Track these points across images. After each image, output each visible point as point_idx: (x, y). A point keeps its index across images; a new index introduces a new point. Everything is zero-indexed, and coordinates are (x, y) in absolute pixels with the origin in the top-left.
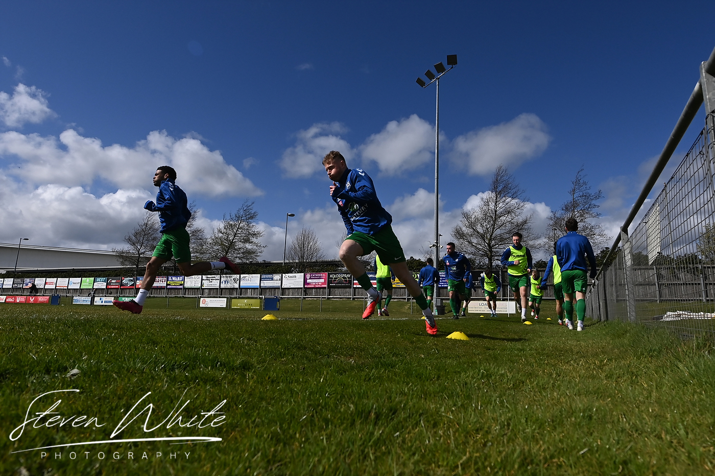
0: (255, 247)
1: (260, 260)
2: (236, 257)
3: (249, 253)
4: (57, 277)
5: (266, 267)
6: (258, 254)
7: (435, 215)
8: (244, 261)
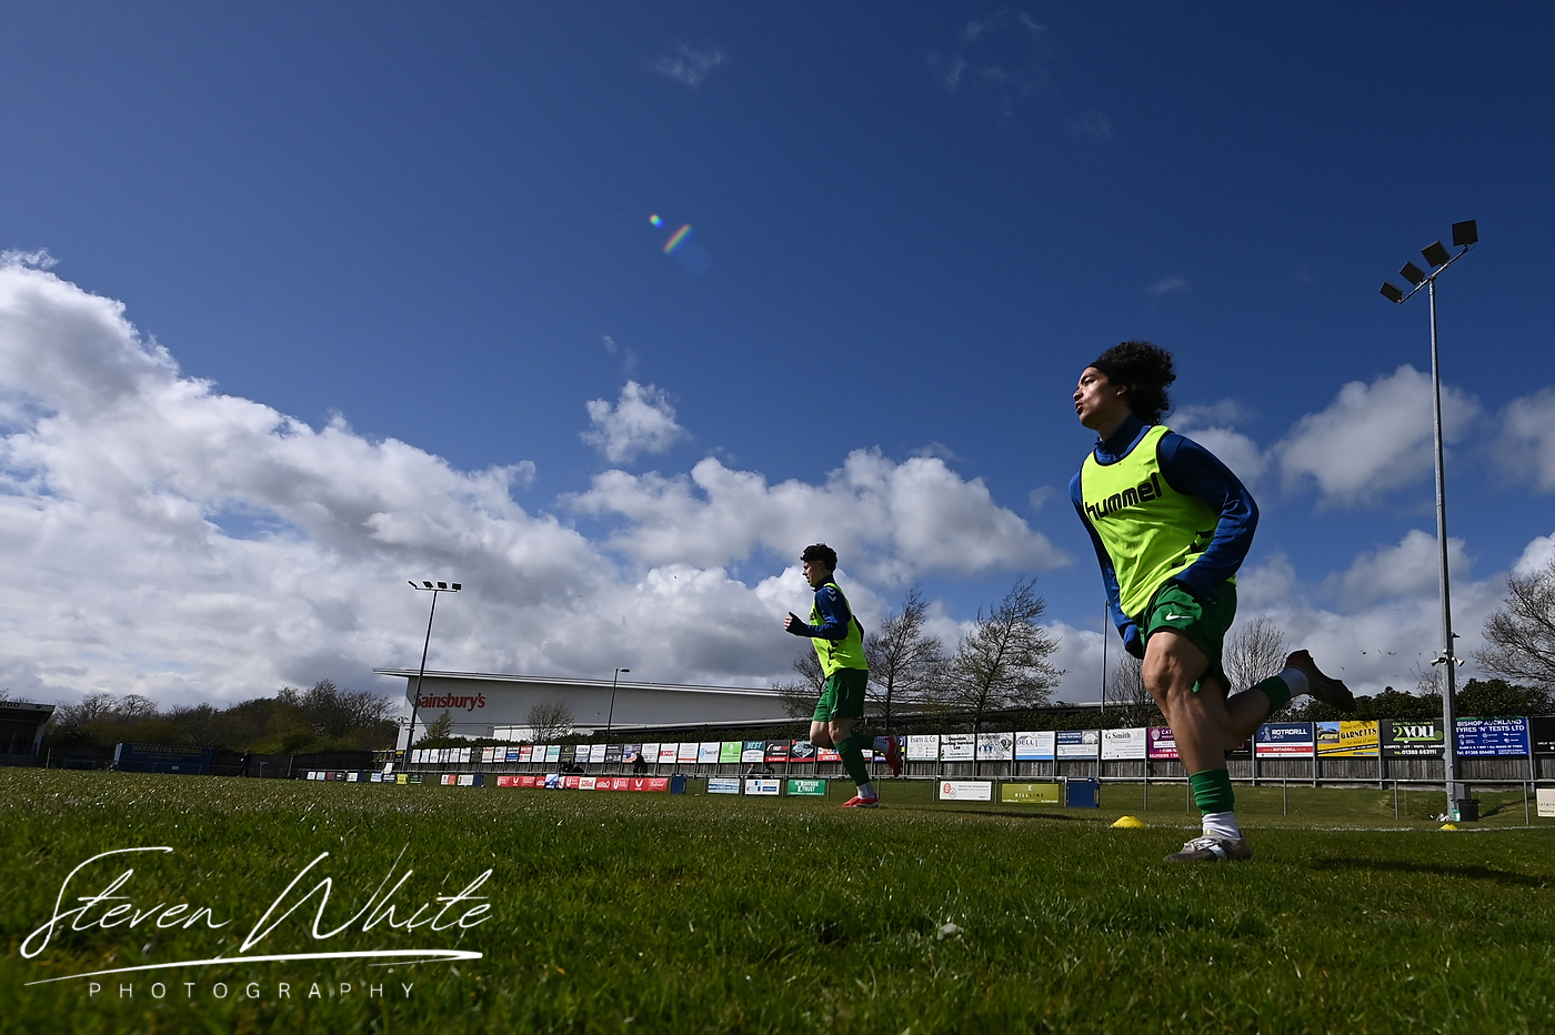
0: (1042, 674)
1: (1053, 701)
2: (1005, 696)
3: (1031, 686)
4: (679, 742)
5: (1068, 715)
6: (1050, 689)
7: (1442, 590)
8: (1023, 703)
